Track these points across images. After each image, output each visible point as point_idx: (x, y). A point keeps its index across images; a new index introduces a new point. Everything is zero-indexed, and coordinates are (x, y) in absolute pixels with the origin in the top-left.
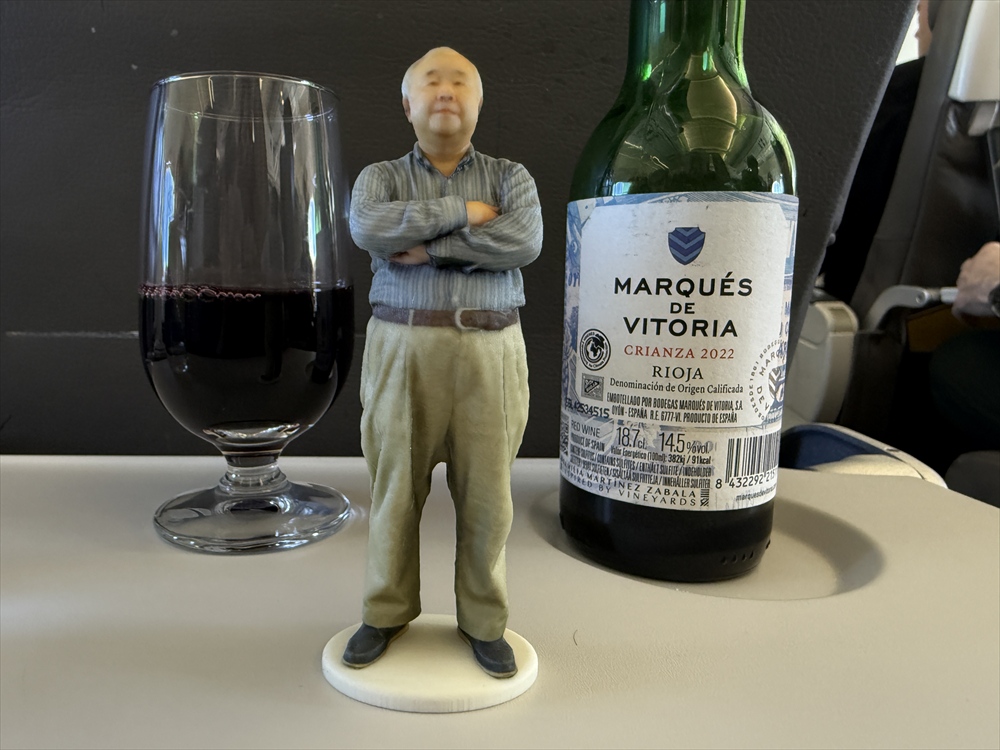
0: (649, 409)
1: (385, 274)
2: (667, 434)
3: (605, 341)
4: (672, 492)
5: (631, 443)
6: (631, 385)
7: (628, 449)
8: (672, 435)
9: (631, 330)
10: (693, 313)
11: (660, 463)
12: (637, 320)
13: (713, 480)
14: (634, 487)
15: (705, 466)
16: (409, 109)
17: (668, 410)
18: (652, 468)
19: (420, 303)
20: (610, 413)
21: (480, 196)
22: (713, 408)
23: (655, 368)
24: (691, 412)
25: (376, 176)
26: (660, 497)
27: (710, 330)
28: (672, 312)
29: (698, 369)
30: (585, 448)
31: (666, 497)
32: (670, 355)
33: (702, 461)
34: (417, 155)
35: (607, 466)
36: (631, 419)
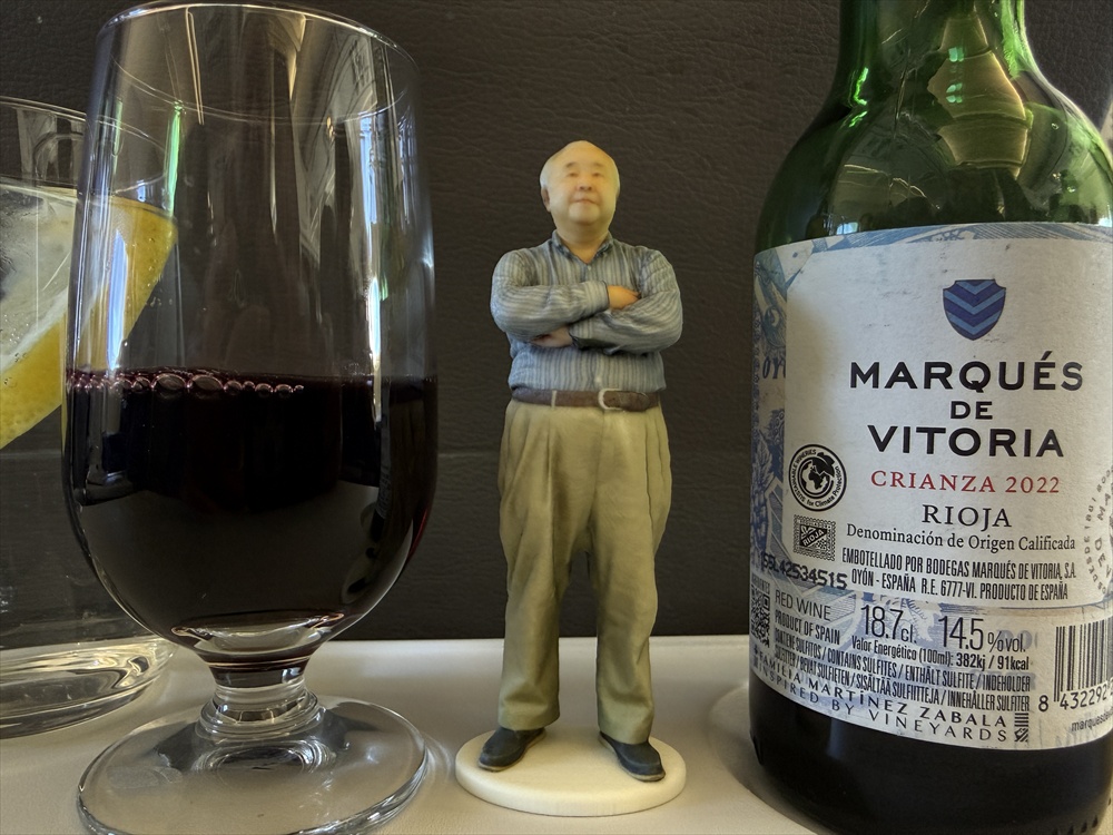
0: (918, 577)
1: (526, 357)
2: (953, 618)
3: (836, 465)
4: (965, 717)
5: (889, 631)
6: (884, 536)
7: (882, 641)
8: (961, 620)
9: (882, 446)
10: (990, 417)
11: (942, 668)
12: (893, 430)
13: (1034, 696)
14: (896, 707)
15: (1020, 673)
16: (548, 199)
17: (951, 578)
18: (927, 676)
19: (562, 384)
20: (848, 581)
21: (619, 282)
22: (1029, 574)
23: (927, 507)
24: (992, 581)
25: (517, 262)
26: (944, 726)
27: (1018, 446)
28: (954, 416)
29: (1003, 511)
30: (804, 637)
31: (954, 726)
32: (953, 487)
33: (1014, 665)
34: (556, 242)
35: (846, 669)
36: (886, 592)
